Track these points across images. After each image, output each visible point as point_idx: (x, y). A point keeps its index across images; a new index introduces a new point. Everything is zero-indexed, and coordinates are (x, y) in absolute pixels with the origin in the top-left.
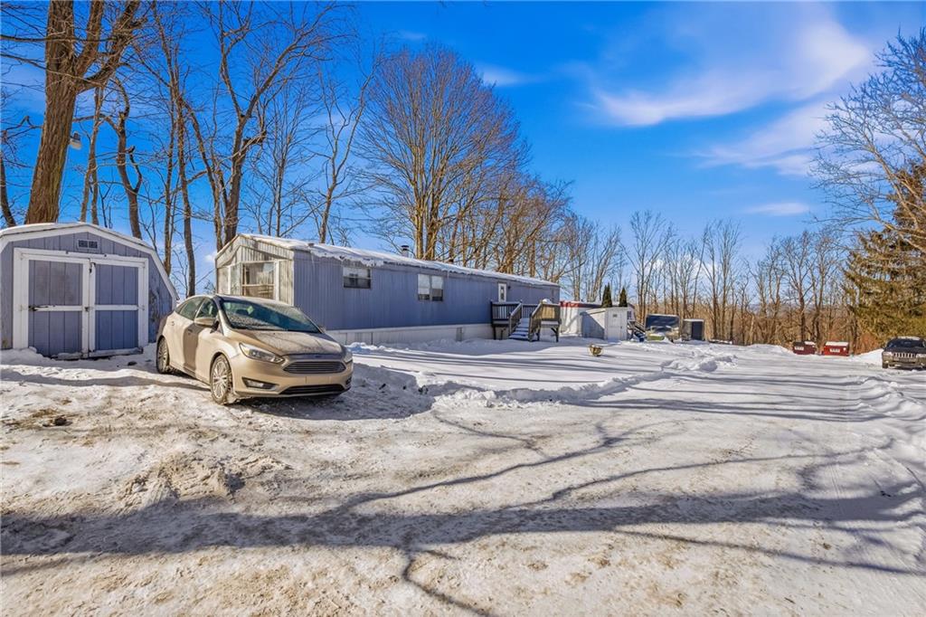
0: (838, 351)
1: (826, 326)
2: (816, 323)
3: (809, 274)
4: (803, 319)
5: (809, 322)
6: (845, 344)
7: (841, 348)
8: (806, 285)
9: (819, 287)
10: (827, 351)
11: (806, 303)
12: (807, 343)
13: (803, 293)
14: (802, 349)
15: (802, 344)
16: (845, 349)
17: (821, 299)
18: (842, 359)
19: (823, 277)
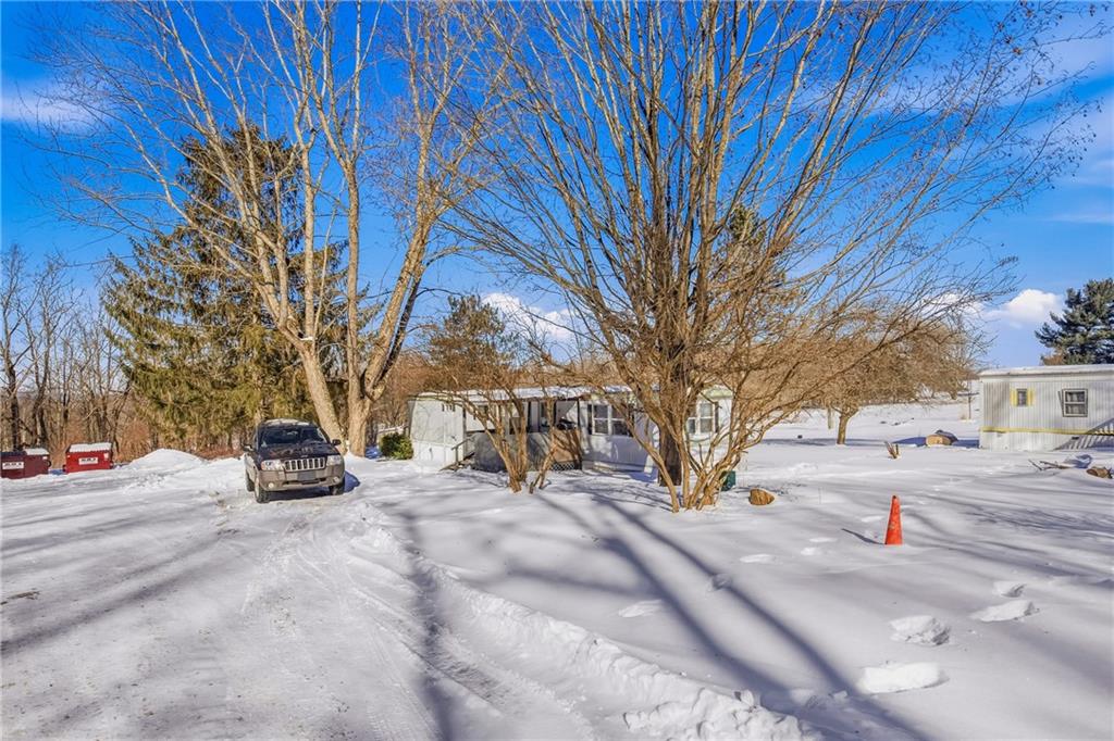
0: (95, 461)
1: (58, 417)
2: (39, 413)
3: (23, 326)
4: (15, 406)
5: (25, 413)
6: (106, 446)
7: (99, 454)
8: (18, 345)
9: (42, 349)
10: (72, 464)
11: (19, 377)
12: (30, 452)
13: (13, 360)
14: (20, 465)
15: (17, 454)
16: (106, 456)
17: (47, 371)
18: (103, 475)
19: (49, 334)
